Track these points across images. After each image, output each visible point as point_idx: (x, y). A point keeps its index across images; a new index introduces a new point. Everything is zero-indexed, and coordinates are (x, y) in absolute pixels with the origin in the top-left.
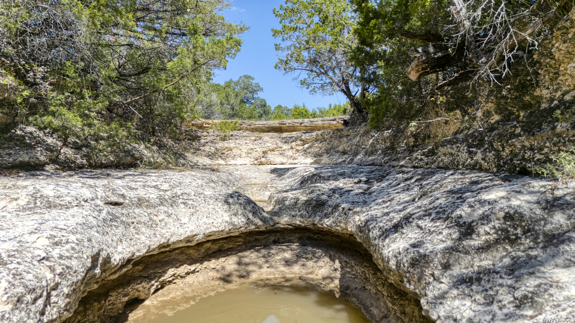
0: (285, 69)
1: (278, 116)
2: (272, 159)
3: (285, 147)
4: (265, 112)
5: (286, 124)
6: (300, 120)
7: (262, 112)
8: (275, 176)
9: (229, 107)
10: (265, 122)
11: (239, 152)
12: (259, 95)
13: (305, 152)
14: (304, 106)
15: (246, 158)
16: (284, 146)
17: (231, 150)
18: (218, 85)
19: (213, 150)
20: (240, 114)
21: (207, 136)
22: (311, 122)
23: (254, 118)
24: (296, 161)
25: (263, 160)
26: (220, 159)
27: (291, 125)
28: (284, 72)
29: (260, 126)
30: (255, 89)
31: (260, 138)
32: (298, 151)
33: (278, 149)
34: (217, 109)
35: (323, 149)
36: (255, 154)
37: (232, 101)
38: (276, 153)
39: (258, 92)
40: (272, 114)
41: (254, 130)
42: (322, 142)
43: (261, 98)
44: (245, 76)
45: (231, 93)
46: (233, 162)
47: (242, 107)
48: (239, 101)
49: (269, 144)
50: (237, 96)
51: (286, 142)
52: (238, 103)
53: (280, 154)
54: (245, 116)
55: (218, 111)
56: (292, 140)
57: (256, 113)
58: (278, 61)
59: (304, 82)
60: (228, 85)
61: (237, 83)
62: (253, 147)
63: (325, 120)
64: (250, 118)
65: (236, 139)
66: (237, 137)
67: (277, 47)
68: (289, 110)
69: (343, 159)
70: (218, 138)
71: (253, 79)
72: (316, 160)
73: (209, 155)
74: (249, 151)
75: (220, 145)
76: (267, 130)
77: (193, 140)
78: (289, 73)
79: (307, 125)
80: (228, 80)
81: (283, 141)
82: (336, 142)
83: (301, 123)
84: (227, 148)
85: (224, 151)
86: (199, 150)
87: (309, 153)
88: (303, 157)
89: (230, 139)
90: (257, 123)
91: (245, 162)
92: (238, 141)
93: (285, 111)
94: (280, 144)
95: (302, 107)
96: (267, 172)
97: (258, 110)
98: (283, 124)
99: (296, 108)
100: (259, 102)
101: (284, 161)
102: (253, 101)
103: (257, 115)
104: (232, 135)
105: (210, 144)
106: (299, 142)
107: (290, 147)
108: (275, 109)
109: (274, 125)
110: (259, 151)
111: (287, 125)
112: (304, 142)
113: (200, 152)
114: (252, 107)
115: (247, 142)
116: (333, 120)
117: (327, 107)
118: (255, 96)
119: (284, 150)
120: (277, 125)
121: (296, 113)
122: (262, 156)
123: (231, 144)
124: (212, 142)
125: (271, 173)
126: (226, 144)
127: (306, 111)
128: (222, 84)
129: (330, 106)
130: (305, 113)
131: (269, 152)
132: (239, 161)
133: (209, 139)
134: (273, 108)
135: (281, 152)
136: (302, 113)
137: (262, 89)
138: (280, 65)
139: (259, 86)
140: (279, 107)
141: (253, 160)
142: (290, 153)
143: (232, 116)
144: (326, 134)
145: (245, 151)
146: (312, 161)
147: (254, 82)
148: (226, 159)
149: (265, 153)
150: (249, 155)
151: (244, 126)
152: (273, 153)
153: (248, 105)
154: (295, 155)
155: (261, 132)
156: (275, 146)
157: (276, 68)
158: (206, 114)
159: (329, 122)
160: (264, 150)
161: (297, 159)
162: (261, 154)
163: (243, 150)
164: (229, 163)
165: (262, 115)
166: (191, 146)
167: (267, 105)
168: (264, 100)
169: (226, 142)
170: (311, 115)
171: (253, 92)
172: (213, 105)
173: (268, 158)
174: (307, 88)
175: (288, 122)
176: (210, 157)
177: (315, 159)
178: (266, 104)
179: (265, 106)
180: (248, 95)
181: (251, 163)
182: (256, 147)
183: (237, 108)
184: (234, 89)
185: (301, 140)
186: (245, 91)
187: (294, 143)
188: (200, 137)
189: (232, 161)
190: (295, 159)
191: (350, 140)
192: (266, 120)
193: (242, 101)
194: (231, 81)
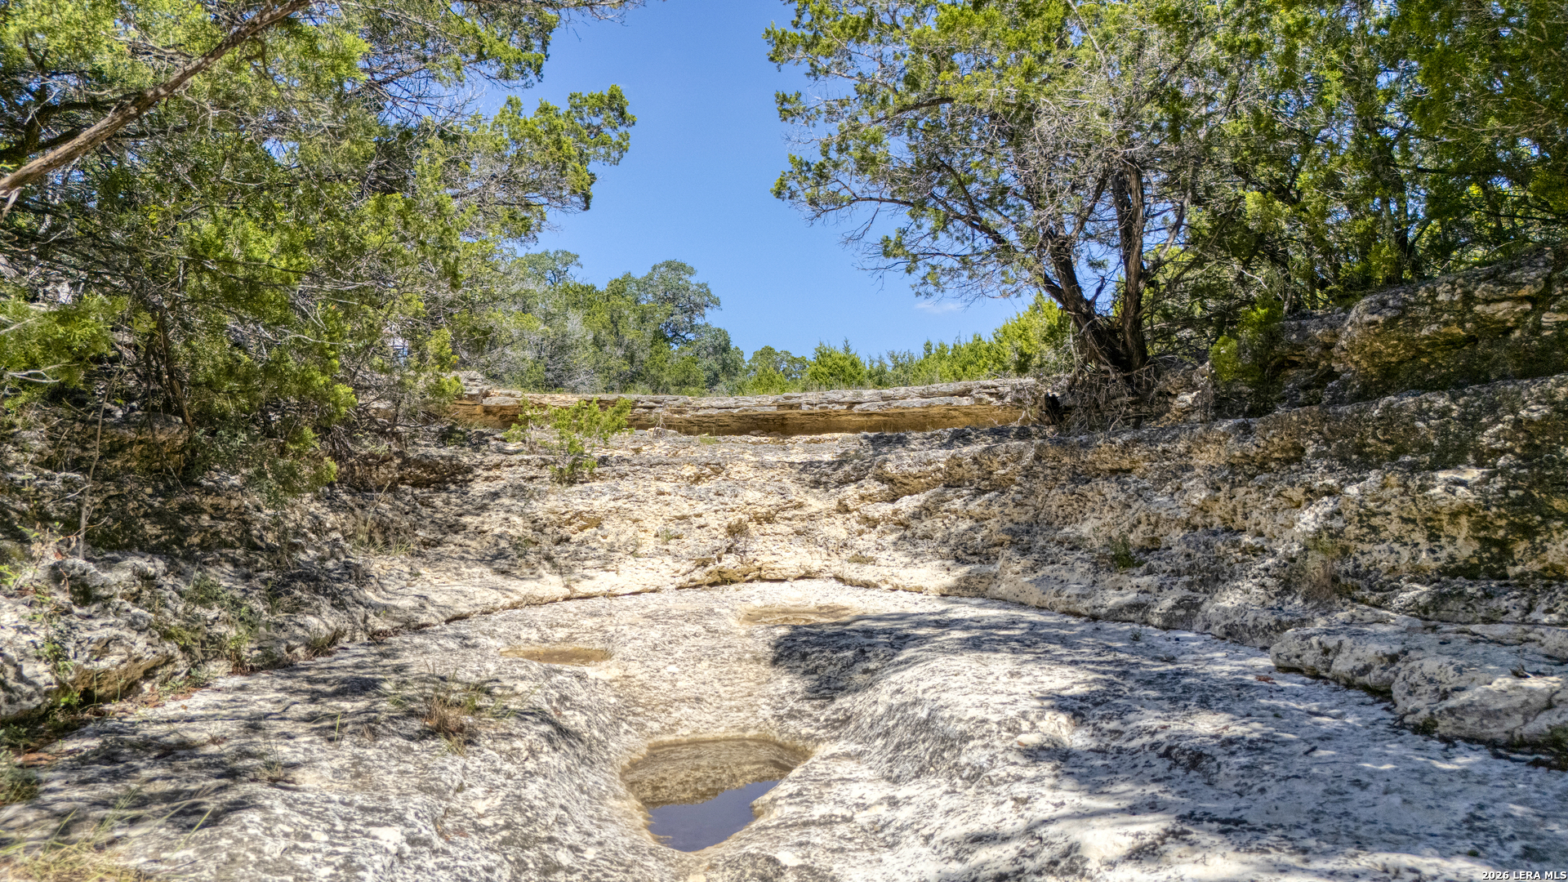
0: (813, 202)
1: (764, 380)
2: (765, 559)
3: (816, 502)
4: (725, 367)
5: (799, 406)
6: (849, 394)
7: (717, 367)
8: (799, 686)
9: (620, 352)
10: (731, 401)
11: (631, 530)
12: (708, 319)
13: (908, 534)
14: (847, 350)
15: (657, 561)
16: (811, 500)
17: (599, 525)
18: (589, 289)
19: (519, 527)
20: (653, 372)
21: (497, 466)
22: (884, 398)
23: (696, 383)
24: (868, 573)
25: (730, 562)
26: (544, 570)
27: (817, 409)
28: (808, 210)
29: (715, 412)
30: (698, 300)
31: (718, 469)
32: (872, 523)
33: (787, 514)
34: (582, 358)
35: (992, 523)
36: (696, 542)
37: (630, 335)
38: (782, 528)
39: (707, 310)
40: (747, 371)
41: (694, 427)
42: (980, 492)
43: (715, 325)
44: (668, 265)
45: (626, 312)
46: (601, 581)
47: (657, 352)
48: (649, 335)
49: (751, 495)
50: (643, 320)
51: (816, 484)
52: (648, 341)
53: (798, 533)
54: (667, 379)
55: (586, 365)
56: (840, 473)
57: (700, 371)
58: (789, 167)
59: (899, 245)
60: (619, 288)
61: (645, 285)
62: (686, 511)
63: (932, 395)
64: (682, 384)
65: (622, 477)
66: (625, 468)
67: (787, 107)
68: (794, 361)
69: (1131, 597)
70: (547, 473)
71: (691, 272)
72: (967, 579)
73: (501, 554)
74: (672, 527)
75: (553, 503)
76: (735, 426)
77: (440, 485)
78: (832, 215)
79: (872, 410)
80: (619, 276)
81: (807, 477)
82: (1056, 499)
83: (852, 405)
84: (579, 514)
85: (566, 531)
86: (455, 528)
87: (927, 537)
88: (900, 557)
89: (594, 477)
90: (705, 402)
91: (651, 581)
92: (626, 486)
93: (785, 365)
94: (796, 493)
95: (842, 353)
96: (757, 660)
97: (706, 363)
98: (791, 407)
99: (823, 355)
100: (707, 339)
101: (816, 564)
102: (690, 336)
103: (703, 376)
104: (603, 461)
105: (506, 501)
106: (873, 487)
107: (834, 504)
108: (755, 359)
109: (760, 410)
110: (714, 524)
111: (805, 408)
112: (896, 488)
113: (459, 538)
114: (689, 352)
115: (665, 487)
116: (962, 394)
117: (919, 353)
118: (698, 321)
119: (811, 517)
120: (769, 410)
121: (825, 370)
122: (725, 545)
123: (595, 497)
124: (519, 492)
125: (775, 662)
126: (575, 499)
127: (854, 364)
128: (602, 286)
129: (928, 347)
130: (850, 369)
131: (752, 526)
132: (628, 576)
133: (507, 476)
134: (748, 357)
135: (800, 525)
136: (842, 372)
137: (717, 302)
138: (793, 184)
139: (708, 293)
140: (768, 352)
141: (688, 566)
142: (837, 529)
143: (628, 381)
144: (1003, 457)
145: (654, 525)
146: (949, 580)
147: (694, 280)
148: (570, 569)
149: (736, 531)
150: (672, 546)
151: (662, 412)
152: (768, 528)
153: (676, 347)
154: (860, 543)
155: (718, 433)
156: (775, 500)
157: (779, 194)
158: (550, 375)
159: (948, 399)
160: (733, 519)
161: (871, 561)
162: (723, 541)
163: (646, 524)
164: (584, 587)
165: (716, 375)
166: (425, 511)
167: (732, 347)
168: (725, 333)
169: (578, 487)
170: (870, 376)
171: (692, 309)
172: (571, 347)
173: (750, 556)
174: (909, 271)
175: (810, 399)
176: (502, 564)
177: (962, 571)
178: (728, 342)
179: (725, 349)
180: (678, 317)
181: (680, 580)
182: (700, 507)
183: (645, 357)
184: (637, 301)
185: (881, 479)
186: (669, 306)
187: (851, 490)
188: (469, 470)
189: (601, 576)
190: (860, 560)
191: (1139, 494)
192: (731, 394)
193: (659, 336)
194: (627, 278)
